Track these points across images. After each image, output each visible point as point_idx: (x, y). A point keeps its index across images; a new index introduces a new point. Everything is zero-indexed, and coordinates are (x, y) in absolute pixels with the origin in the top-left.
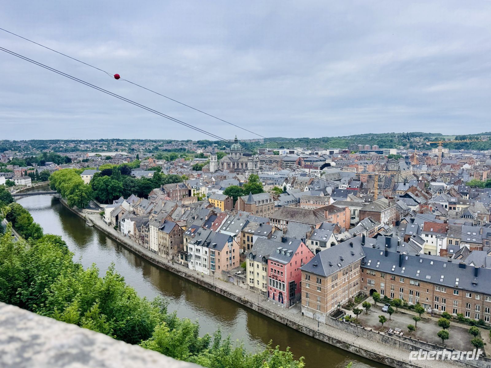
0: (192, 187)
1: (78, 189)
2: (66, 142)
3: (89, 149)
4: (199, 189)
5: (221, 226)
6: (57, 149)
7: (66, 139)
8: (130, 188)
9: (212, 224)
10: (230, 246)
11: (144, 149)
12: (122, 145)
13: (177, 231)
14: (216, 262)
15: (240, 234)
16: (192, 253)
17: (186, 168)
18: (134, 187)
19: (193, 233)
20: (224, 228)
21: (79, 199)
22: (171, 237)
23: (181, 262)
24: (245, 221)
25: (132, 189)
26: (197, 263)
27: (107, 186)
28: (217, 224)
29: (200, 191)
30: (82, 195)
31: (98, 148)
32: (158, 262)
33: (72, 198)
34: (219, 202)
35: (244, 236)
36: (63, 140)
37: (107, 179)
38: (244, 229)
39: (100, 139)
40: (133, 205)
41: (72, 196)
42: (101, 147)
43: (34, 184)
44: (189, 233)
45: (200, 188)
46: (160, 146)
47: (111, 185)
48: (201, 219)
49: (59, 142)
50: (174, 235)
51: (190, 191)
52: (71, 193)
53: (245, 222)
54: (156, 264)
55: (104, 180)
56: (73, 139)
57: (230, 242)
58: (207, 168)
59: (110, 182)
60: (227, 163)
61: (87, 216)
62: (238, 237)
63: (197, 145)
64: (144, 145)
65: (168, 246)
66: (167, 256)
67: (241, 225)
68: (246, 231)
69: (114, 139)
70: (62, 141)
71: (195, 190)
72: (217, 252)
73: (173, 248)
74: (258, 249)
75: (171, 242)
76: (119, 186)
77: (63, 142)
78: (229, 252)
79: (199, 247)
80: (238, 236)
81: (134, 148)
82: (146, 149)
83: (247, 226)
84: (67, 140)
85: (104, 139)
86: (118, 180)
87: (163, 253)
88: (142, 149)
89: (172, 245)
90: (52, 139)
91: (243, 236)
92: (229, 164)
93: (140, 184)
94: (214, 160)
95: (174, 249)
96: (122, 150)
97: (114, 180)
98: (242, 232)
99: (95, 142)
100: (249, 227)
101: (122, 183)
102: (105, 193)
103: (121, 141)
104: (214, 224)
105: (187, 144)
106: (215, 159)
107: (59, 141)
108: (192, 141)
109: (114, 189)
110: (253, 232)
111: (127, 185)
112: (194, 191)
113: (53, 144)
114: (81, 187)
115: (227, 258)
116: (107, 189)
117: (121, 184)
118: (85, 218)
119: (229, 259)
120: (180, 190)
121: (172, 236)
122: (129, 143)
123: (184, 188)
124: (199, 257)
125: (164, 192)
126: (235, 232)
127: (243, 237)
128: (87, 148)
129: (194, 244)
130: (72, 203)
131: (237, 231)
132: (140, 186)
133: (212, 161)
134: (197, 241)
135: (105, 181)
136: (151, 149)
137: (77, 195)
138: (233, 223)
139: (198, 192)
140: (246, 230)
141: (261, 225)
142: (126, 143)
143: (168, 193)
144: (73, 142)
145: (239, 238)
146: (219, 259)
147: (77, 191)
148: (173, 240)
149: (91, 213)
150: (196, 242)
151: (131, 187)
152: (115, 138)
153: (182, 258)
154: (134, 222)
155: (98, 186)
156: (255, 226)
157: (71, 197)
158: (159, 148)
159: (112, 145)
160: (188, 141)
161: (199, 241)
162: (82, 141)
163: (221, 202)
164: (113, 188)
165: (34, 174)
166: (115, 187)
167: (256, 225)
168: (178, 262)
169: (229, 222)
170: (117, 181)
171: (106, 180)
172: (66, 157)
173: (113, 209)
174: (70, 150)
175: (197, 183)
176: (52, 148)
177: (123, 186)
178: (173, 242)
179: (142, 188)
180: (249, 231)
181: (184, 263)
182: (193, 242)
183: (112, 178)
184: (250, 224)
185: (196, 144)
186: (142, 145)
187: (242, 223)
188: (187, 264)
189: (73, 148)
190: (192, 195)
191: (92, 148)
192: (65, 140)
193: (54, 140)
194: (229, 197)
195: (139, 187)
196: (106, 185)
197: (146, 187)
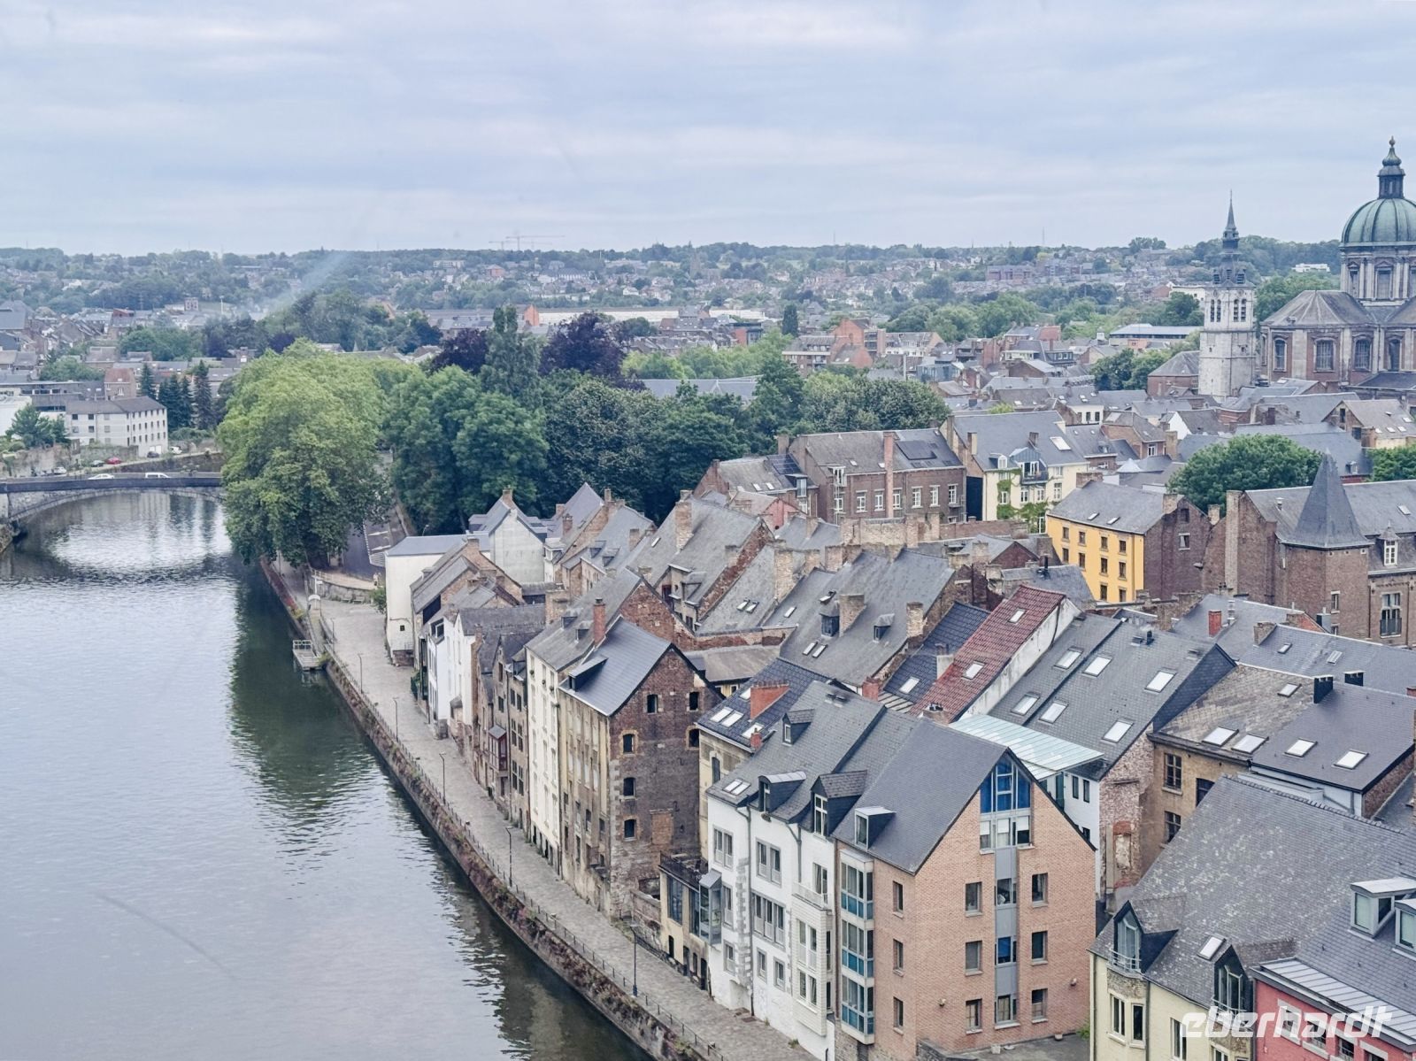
0: (994, 461)
1: (284, 447)
2: (477, 260)
3: (575, 299)
4: (1043, 479)
5: (1004, 684)
6: (419, 296)
7: (475, 248)
8: (588, 453)
9: (940, 672)
10: (1001, 843)
11: (870, 293)
12: (755, 274)
13: (674, 703)
14: (879, 969)
15: (1139, 763)
16: (730, 879)
17: (1041, 374)
18: (617, 445)
19: (758, 720)
20: (1026, 706)
21: (290, 507)
22: (628, 748)
23: (671, 939)
24: (1197, 653)
25: (604, 458)
26: (762, 956)
27: (450, 428)
28: (973, 671)
29: (1050, 492)
30: (306, 479)
31: (626, 292)
32: (534, 927)
33: (251, 500)
34: (1114, 540)
35: (1173, 778)
36: (461, 252)
37: (454, 385)
38: (1179, 722)
39: (648, 246)
40: (562, 547)
41: (252, 484)
42: (639, 285)
43: (183, 444)
44: (737, 716)
45: (1051, 473)
46: (964, 277)
47: (470, 425)
48: (882, 632)
49: (437, 263)
50: (654, 732)
51: (974, 489)
52: (253, 470)
53: (1196, 661)
54: (524, 935)
55: (436, 395)
56: (513, 247)
57: (1005, 803)
58: (1185, 371)
59: (470, 406)
60: (1314, 333)
61: (314, 614)
62: (1120, 784)
63: (1191, 269)
64: (874, 276)
65: (604, 809)
66: (603, 886)
67: (1160, 681)
68: (1192, 736)
69: (721, 245)
70: (456, 255)
71: (1016, 479)
72: (885, 879)
73: (639, 830)
74: (1203, 878)
75: (629, 786)
76: (520, 435)
77: (459, 264)
78: (988, 895)
79: (776, 833)
80: (1118, 773)
81: (814, 288)
82: (879, 293)
83: (1215, 694)
84: (478, 253)
85: (668, 245)
86: (516, 393)
87: (583, 865)
88: (861, 297)
89: (631, 806)
90: (411, 248)
91: (1161, 774)
92: (1323, 342)
93: (658, 430)
94: (1227, 321)
95: (647, 836)
96: (749, 303)
97: (494, 396)
98: (1155, 742)
99: (620, 263)
100: (1217, 704)
101: (541, 415)
102: (436, 477)
103: (760, 253)
104: (956, 669)
105: (1129, 266)
106: (1239, 315)
107: (437, 253)
108: (1162, 245)
109: (490, 449)
110: (1247, 744)
111: (572, 430)
112: (1004, 487)
113: (407, 269)
114: (303, 435)
115: (973, 946)
116: (448, 449)
117: (532, 425)
118: (300, 620)
119: (989, 951)
120: (902, 477)
121: (636, 742)
122: (796, 264)
123: (937, 466)
124: (775, 913)
125: (793, 481)
126: (1101, 742)
127: (1160, 787)
128: (570, 289)
129: (747, 802)
130: (249, 527)
131: (1118, 732)
132: (658, 439)
133: (1215, 325)
134: (764, 783)
135: (440, 402)
136: (910, 295)
137: (277, 478)
138: (1097, 665)
139: (1034, 497)
140: (1195, 727)
141: (1323, 691)
142: (778, 267)
143: (817, 490)
144: (511, 264)
145: (1131, 796)
146: (899, 945)
147: (277, 453)
148: (641, 774)
149: (349, 594)
150: (758, 796)
151: (598, 446)
152: (727, 242)
153: (675, 915)
154: (473, 640)
155: (401, 429)
156: (1275, 700)
157: (247, 493)
158: (959, 288)
159: (699, 276)
160: (1137, 247)
161: (773, 779)
162: (553, 256)
163: (1123, 545)
164: (483, 445)
165: (186, 391)
166: (496, 438)
167: (1288, 690)
168: (652, 940)
169: (1069, 660)
170: (509, 403)
171: (448, 395)
172: (414, 323)
173: (430, 562)
174: (481, 301)
175: (1034, 435)
176: (399, 293)
177: (550, 441)
178: (639, 787)
179: (666, 455)
180: (1218, 736)
181: (686, 949)
182: (738, 788)
183: (487, 386)
184: (1236, 685)
185: (1188, 262)
186: (866, 272)
187: (1166, 669)
188: (704, 963)
189: (495, 292)
190: (990, 511)
191: (594, 291)
192: (470, 253)
193: (417, 252)
194: (1194, 511)
195: (647, 449)
196: (443, 422)
197: (689, 449)
